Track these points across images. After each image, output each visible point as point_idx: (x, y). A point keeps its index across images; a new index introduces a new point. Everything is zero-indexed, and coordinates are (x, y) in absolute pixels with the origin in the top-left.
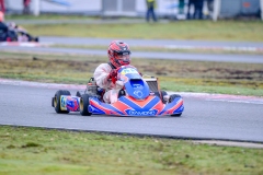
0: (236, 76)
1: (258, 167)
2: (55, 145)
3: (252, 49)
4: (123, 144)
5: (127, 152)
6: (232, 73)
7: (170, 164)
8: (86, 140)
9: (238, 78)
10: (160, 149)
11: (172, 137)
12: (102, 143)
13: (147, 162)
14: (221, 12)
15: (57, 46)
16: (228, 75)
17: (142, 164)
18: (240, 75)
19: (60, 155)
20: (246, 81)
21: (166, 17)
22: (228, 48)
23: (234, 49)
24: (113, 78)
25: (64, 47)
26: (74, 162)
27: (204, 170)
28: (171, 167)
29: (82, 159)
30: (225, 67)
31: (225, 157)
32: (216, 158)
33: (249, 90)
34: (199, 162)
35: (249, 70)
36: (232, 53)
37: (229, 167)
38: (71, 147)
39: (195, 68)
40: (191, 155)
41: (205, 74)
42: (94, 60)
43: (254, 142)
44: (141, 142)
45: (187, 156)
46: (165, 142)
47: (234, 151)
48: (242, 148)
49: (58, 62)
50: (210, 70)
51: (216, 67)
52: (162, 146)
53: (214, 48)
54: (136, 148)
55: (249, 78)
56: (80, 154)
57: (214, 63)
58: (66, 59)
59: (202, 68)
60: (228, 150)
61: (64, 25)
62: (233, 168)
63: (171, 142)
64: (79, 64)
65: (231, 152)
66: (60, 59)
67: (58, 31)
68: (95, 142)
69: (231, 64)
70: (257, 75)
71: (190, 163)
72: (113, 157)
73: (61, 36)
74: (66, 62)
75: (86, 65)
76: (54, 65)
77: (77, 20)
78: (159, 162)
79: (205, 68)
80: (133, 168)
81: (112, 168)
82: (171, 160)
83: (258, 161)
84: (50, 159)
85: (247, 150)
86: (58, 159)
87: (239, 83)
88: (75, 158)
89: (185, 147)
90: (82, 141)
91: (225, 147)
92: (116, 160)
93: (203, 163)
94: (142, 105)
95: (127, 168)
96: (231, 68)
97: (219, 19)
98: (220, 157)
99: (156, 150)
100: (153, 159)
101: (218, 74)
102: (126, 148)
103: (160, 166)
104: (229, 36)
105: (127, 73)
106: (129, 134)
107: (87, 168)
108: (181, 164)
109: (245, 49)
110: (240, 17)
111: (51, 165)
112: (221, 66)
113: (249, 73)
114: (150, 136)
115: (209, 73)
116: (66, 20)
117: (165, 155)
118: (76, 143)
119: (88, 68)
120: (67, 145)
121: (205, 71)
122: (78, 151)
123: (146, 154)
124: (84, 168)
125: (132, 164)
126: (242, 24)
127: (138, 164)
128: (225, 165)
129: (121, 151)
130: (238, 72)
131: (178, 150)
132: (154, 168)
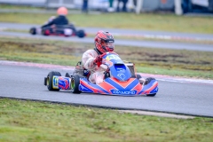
0: (154, 58)
1: (171, 133)
2: (7, 111)
3: (167, 37)
4: (62, 111)
5: (66, 118)
6: (151, 56)
7: (100, 128)
8: (32, 107)
9: (155, 60)
10: (92, 116)
11: (102, 107)
12: (45, 110)
13: (81, 127)
14: (143, 7)
15: (9, 31)
16: (148, 57)
17: (78, 128)
18: (158, 58)
19: (11, 119)
20: (162, 63)
21: (99, 10)
22: (148, 36)
23: (153, 37)
24: (99, 62)
25: (15, 31)
26: (22, 125)
27: (128, 134)
28: (101, 131)
29: (28, 123)
30: (146, 51)
31: (145, 124)
32: (137, 125)
33: (165, 70)
34: (123, 128)
35: (164, 54)
36: (151, 40)
37: (148, 132)
38: (20, 112)
39: (121, 52)
40: (117, 121)
41: (129, 57)
42: (40, 42)
43: (168, 113)
44: (77, 110)
45: (114, 123)
46: (96, 111)
47: (152, 119)
48: (158, 117)
49: (10, 43)
50: (133, 53)
51: (138, 51)
52: (94, 113)
53: (137, 35)
54: (72, 115)
55: (165, 61)
56: (27, 118)
57: (137, 48)
58: (17, 41)
59: (126, 52)
60: (147, 118)
61: (16, 13)
62: (151, 133)
63: (101, 111)
64: (27, 45)
65: (150, 120)
66: (12, 41)
67: (11, 18)
68: (40, 109)
69: (150, 49)
70: (171, 58)
71: (116, 128)
72: (54, 122)
73: (13, 22)
74: (16, 44)
75: (33, 46)
76: (7, 46)
77: (26, 10)
78: (91, 126)
79: (129, 52)
80: (70, 131)
81: (53, 131)
82: (100, 126)
83: (171, 128)
84: (2, 122)
85: (162, 119)
86: (9, 122)
87: (157, 65)
88: (23, 121)
89: (112, 115)
90: (29, 108)
91: (144, 116)
92: (56, 124)
93: (127, 129)
94: (125, 86)
95: (65, 131)
96: (150, 53)
97: (141, 12)
98: (141, 124)
99: (89, 117)
100: (86, 124)
101: (140, 57)
102: (64, 114)
103: (92, 130)
104: (149, 27)
105: (111, 59)
106: (67, 104)
107: (33, 130)
108: (109, 129)
109: (161, 37)
110: (158, 11)
111: (3, 127)
112: (142, 51)
113: (165, 56)
114: (84, 105)
115: (132, 56)
116: (17, 10)
117: (96, 121)
118: (24, 109)
119: (34, 49)
120: (17, 111)
121: (129, 54)
122: (26, 116)
123: (81, 120)
124: (30, 130)
125: (69, 128)
126: (159, 17)
127: (74, 128)
128: (144, 130)
129: (60, 117)
130: (156, 56)
131: (107, 118)
132: (87, 132)
